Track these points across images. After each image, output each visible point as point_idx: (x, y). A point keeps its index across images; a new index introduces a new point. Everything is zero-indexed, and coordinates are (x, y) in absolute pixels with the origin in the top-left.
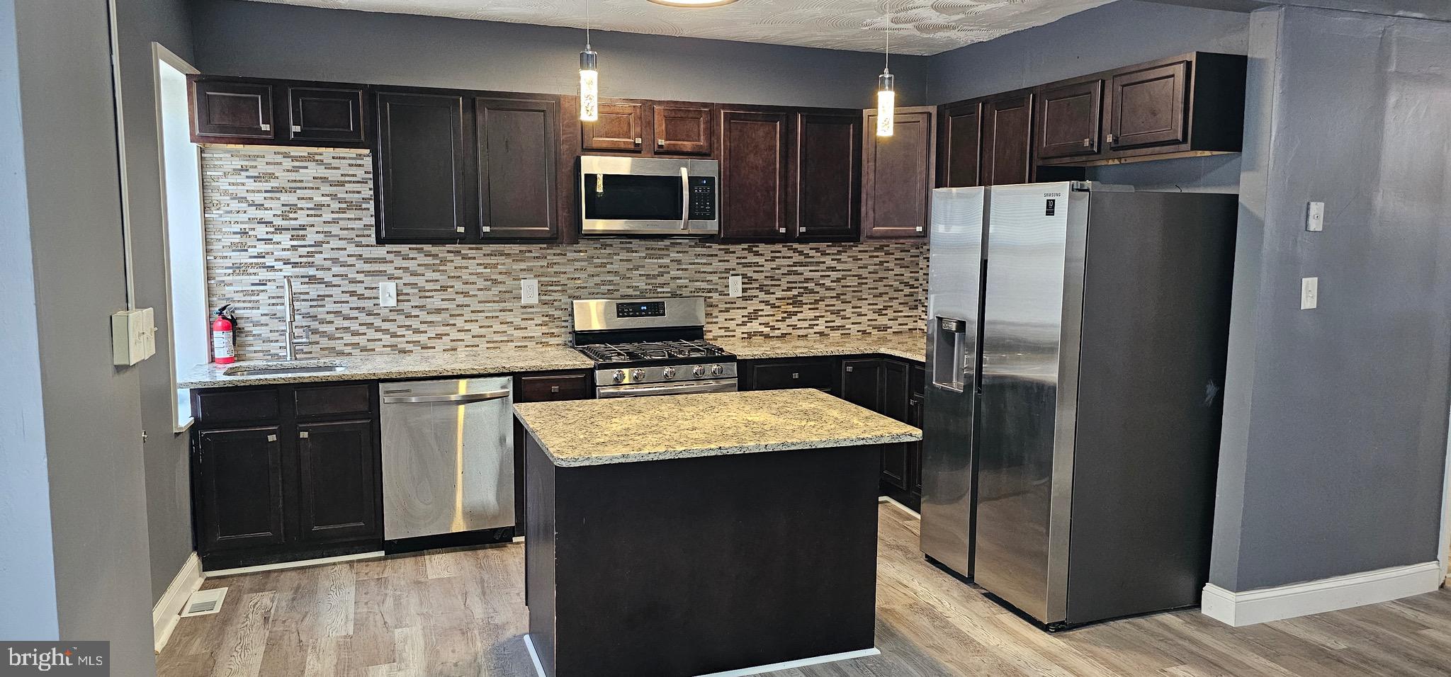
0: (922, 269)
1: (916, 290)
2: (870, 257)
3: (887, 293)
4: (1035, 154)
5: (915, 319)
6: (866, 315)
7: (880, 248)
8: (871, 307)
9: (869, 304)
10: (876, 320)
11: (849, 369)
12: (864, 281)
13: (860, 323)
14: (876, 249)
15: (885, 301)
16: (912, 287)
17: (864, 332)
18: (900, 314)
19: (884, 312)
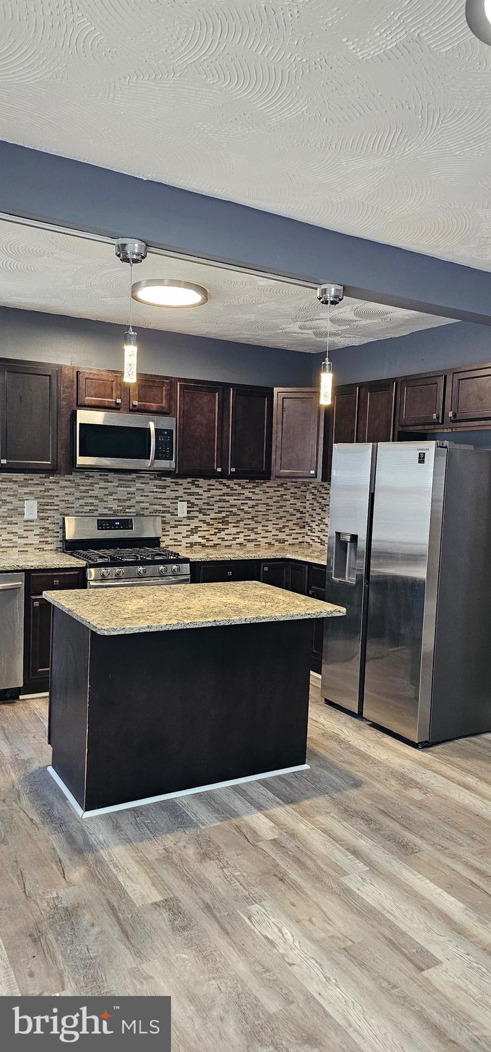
2: (274, 491)
3: (285, 517)
4: (397, 423)
6: (271, 532)
7: (281, 485)
8: (274, 526)
10: (277, 535)
11: (266, 569)
12: (270, 508)
13: (267, 537)
14: (279, 486)
15: (284, 522)
16: (302, 513)
17: (270, 544)
18: (293, 531)
19: (283, 530)
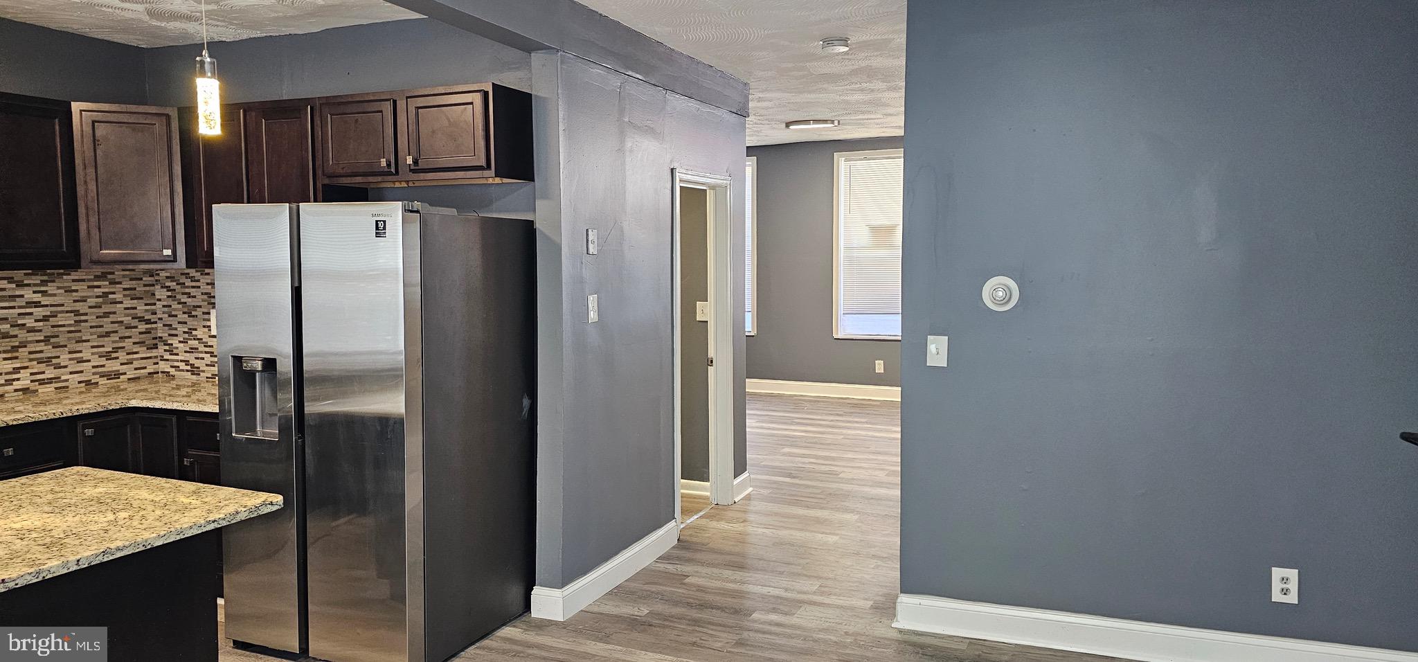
0: (159, 300)
1: (154, 326)
2: (89, 287)
3: (116, 332)
4: (319, 172)
5: (155, 361)
6: (89, 361)
7: (103, 277)
8: (95, 350)
9: (93, 347)
10: (103, 366)
11: (89, 432)
12: (83, 318)
13: (82, 372)
14: (97, 278)
15: (114, 342)
16: (148, 322)
17: (88, 383)
18: (135, 356)
19: (114, 355)
